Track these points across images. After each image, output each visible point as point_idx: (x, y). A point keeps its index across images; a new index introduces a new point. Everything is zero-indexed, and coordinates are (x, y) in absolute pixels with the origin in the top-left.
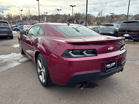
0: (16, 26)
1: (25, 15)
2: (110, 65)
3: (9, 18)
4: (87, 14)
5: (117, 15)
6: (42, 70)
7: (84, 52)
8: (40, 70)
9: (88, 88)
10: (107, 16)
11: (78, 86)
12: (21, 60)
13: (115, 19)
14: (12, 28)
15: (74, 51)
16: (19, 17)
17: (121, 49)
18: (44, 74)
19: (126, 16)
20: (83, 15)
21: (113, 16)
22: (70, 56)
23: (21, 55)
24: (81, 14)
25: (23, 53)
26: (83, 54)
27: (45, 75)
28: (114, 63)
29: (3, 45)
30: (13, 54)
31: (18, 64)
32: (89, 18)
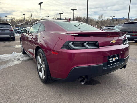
0: (19, 29)
1: (28, 19)
2: (113, 59)
3: (13, 22)
4: (88, 17)
5: (118, 19)
6: (41, 66)
7: (85, 44)
8: (40, 66)
9: (89, 85)
10: (107, 20)
11: (79, 80)
12: (22, 59)
13: (115, 23)
14: (15, 31)
15: (75, 43)
16: (21, 21)
17: (124, 44)
18: (44, 69)
19: (126, 19)
20: (84, 18)
21: (114, 19)
22: (70, 48)
23: (22, 54)
24: (82, 18)
25: (24, 53)
26: (84, 46)
27: (44, 71)
28: (117, 58)
29: (5, 46)
30: (14, 54)
31: (19, 62)
32: (90, 22)
